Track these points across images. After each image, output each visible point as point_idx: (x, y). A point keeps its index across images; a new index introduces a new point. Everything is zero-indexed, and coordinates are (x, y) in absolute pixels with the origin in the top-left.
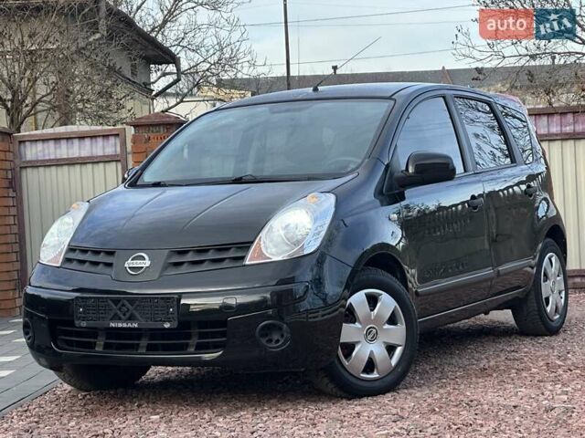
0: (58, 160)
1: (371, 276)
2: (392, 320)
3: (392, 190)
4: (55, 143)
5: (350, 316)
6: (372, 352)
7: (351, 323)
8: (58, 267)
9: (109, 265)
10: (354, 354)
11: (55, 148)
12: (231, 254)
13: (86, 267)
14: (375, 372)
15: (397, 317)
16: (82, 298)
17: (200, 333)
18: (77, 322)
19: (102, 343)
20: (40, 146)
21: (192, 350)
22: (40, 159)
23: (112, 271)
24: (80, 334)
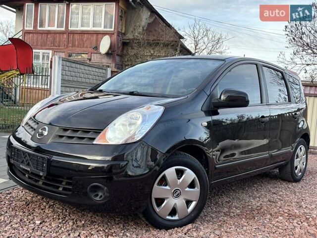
2: (192, 186)
6: (175, 204)
7: (164, 185)
8: (22, 126)
10: (163, 205)
12: (90, 135)
14: (177, 216)
15: (196, 184)
16: (14, 147)
18: (10, 160)
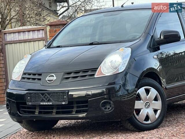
0: (20, 40)
1: (146, 81)
2: (156, 99)
3: (155, 46)
4: (18, 34)
5: (139, 98)
6: (148, 112)
7: (139, 100)
8: (19, 81)
9: (40, 79)
10: (140, 113)
11: (19, 36)
12: (89, 73)
13: (30, 80)
14: (149, 121)
15: (158, 98)
16: (29, 93)
17: (77, 106)
18: (27, 103)
19: (38, 111)
20: (12, 35)
21: (74, 113)
22: (12, 40)
23: (41, 82)
24: (29, 108)
